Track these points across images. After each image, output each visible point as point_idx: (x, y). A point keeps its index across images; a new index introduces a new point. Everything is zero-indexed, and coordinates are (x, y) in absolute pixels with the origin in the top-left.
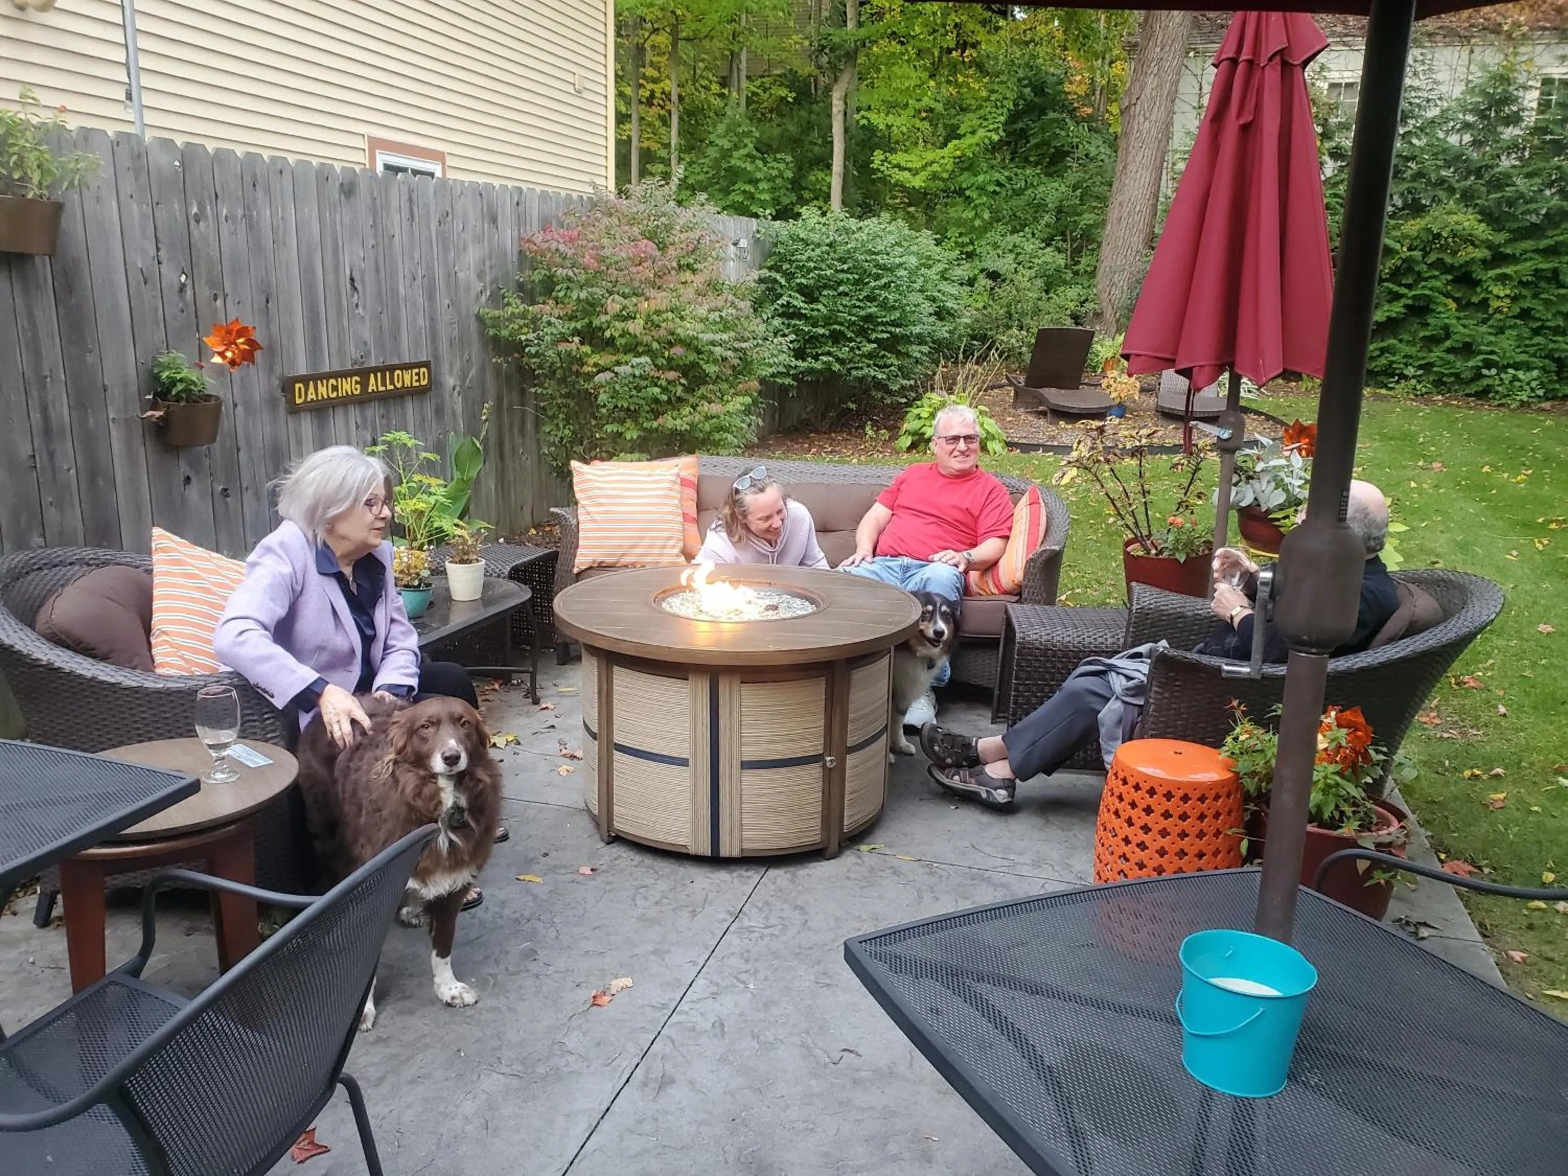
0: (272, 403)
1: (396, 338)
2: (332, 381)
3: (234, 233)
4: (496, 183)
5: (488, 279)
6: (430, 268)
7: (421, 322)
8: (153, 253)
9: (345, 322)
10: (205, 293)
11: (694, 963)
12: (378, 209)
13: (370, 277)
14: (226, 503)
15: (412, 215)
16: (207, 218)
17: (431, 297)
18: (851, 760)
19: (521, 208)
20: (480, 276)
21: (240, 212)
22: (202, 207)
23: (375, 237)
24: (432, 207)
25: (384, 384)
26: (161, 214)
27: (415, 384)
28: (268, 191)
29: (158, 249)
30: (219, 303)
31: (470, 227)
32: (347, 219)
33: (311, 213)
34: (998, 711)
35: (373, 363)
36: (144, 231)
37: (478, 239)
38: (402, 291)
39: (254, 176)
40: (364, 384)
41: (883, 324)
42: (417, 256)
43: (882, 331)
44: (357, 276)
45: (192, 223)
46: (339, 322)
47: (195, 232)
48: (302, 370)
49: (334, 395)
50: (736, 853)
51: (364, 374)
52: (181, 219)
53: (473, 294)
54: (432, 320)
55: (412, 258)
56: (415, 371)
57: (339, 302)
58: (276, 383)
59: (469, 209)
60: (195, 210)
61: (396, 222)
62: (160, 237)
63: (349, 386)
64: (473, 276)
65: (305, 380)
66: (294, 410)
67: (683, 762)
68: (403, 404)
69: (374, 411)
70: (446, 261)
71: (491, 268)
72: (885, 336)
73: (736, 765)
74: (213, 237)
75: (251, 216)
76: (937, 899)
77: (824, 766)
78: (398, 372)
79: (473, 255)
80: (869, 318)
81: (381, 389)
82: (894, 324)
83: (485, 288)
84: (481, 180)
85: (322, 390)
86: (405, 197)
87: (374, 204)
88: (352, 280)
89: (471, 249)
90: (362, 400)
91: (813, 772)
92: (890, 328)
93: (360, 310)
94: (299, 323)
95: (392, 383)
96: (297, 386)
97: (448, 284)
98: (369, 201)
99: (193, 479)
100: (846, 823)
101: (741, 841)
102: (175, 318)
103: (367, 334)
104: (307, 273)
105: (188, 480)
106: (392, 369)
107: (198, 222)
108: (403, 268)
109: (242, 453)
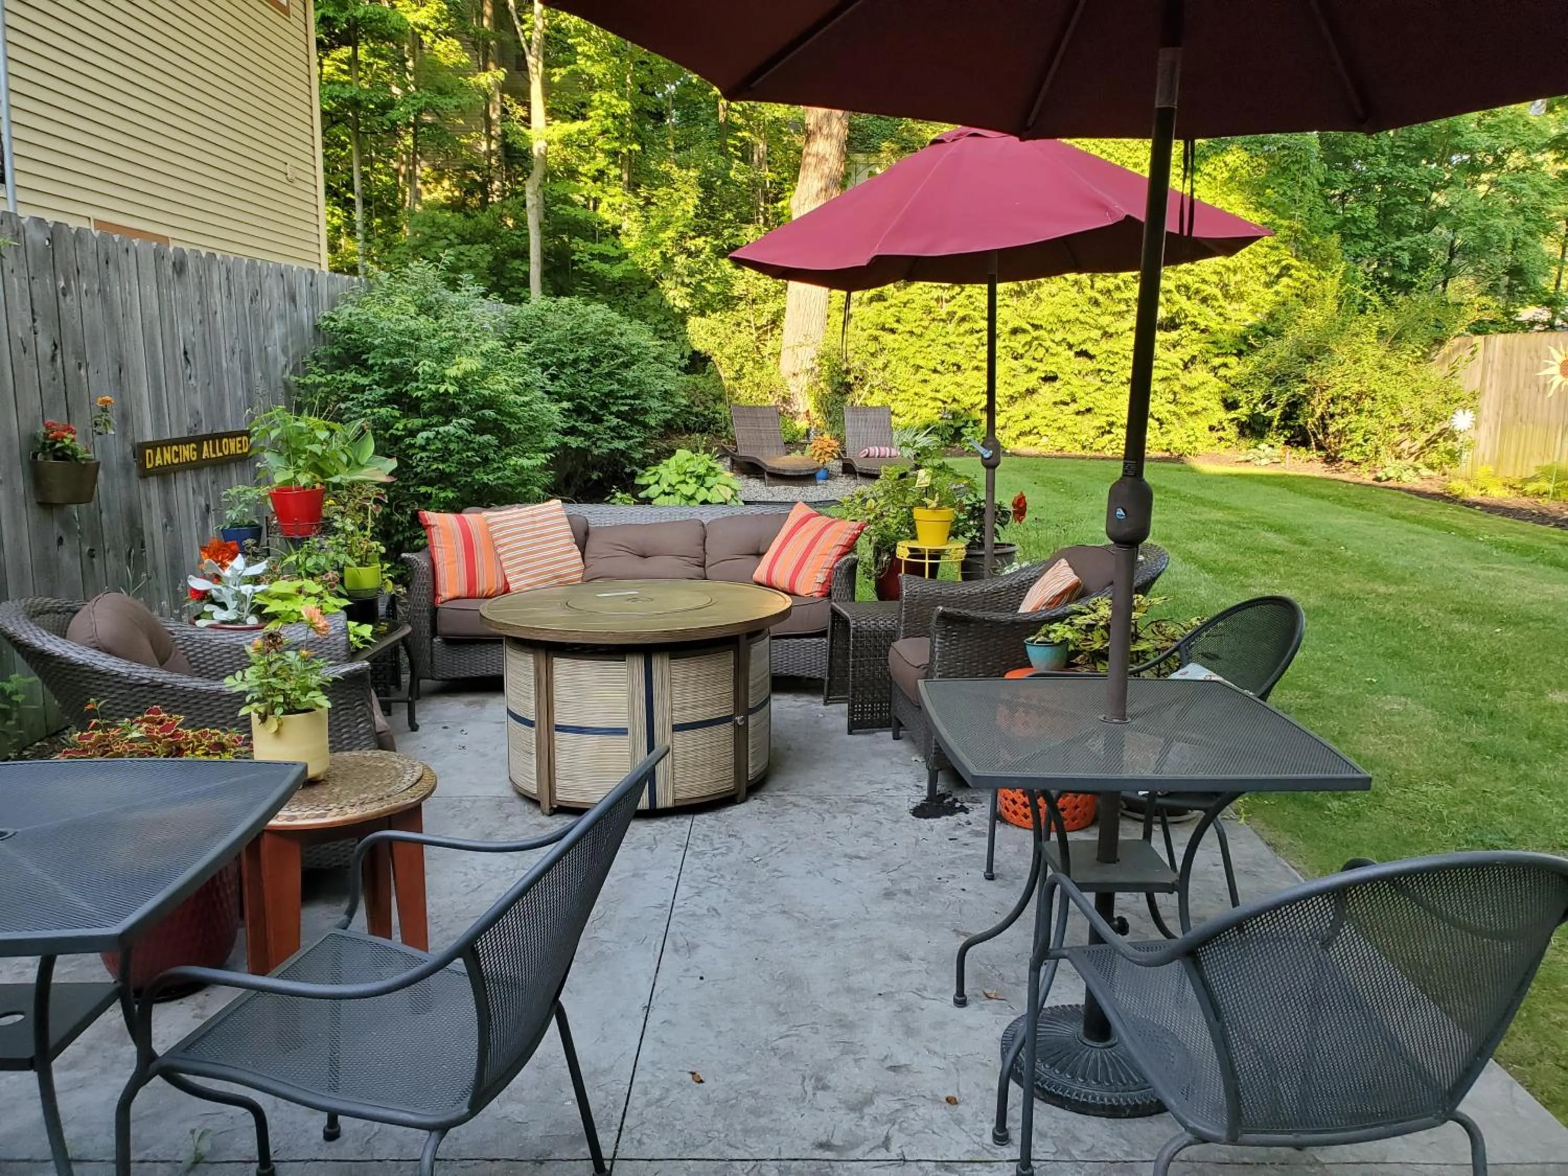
0: (126, 468)
1: (222, 408)
2: (175, 448)
3: (92, 306)
4: (295, 265)
5: (291, 355)
6: (246, 343)
7: (240, 393)
8: (29, 324)
9: (181, 392)
10: (71, 362)
11: (672, 878)
12: (203, 288)
13: (199, 349)
14: (92, 563)
15: (230, 294)
16: (71, 293)
17: (247, 370)
18: (752, 720)
19: (314, 289)
20: (285, 351)
21: (96, 287)
22: (67, 281)
23: (202, 314)
24: (245, 284)
25: (214, 452)
26: (36, 289)
27: (239, 452)
28: (118, 268)
29: (34, 320)
30: (83, 372)
31: (275, 306)
32: (179, 295)
33: (150, 289)
34: (829, 695)
35: (204, 431)
36: (22, 303)
37: (282, 317)
38: (224, 364)
39: (107, 253)
40: (199, 451)
41: (622, 398)
42: (235, 331)
43: (623, 404)
44: (189, 348)
45: (60, 295)
46: (177, 391)
47: (62, 305)
48: (149, 438)
49: (176, 461)
50: (670, 803)
51: (199, 441)
52: (51, 291)
53: (280, 367)
54: (249, 391)
55: (231, 334)
56: (239, 439)
57: (176, 373)
58: (129, 449)
59: (274, 289)
60: (62, 284)
61: (217, 298)
62: (36, 310)
63: (188, 453)
64: (279, 351)
65: (154, 445)
66: (145, 474)
67: (623, 732)
68: (228, 468)
69: (207, 476)
70: (257, 338)
71: (292, 344)
72: (627, 408)
73: (669, 728)
74: (76, 312)
75: (105, 290)
76: (835, 817)
77: (736, 724)
78: (225, 440)
79: (278, 331)
80: (610, 394)
81: (213, 456)
82: (634, 397)
83: (288, 362)
84: (284, 262)
85: (167, 456)
86: (224, 275)
87: (200, 283)
88: (185, 353)
89: (276, 326)
90: (197, 466)
91: (726, 730)
92: (629, 401)
93: (193, 381)
94: (145, 391)
95: (221, 450)
96: (148, 451)
97: (259, 358)
98: (196, 280)
99: (65, 540)
100: (750, 772)
101: (674, 793)
102: (49, 385)
103: (200, 405)
104: (150, 344)
105: (60, 541)
106: (220, 436)
107: (64, 295)
108: (225, 343)
109: (104, 515)
